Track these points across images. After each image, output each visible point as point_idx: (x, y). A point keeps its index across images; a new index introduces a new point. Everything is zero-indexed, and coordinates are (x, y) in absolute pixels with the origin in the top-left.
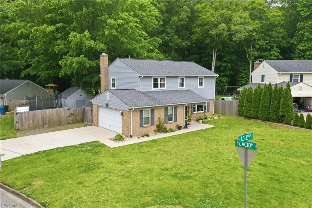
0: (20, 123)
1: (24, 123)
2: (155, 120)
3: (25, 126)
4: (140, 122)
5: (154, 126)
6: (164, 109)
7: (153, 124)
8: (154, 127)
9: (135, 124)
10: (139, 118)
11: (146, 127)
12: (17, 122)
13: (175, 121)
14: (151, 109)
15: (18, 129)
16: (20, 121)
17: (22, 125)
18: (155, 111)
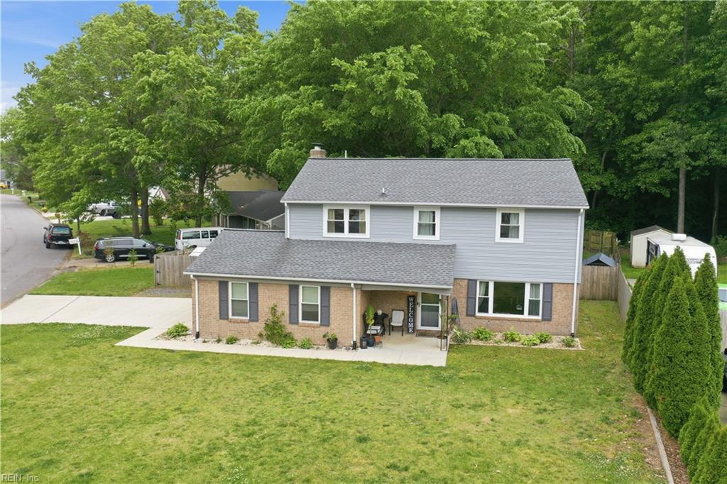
0: (162, 274)
1: (167, 276)
2: (260, 310)
3: (169, 280)
4: (220, 307)
5: (257, 323)
6: (287, 288)
7: (254, 318)
8: (259, 327)
9: (207, 309)
10: (218, 299)
11: (234, 322)
12: (158, 272)
13: (326, 323)
14: (249, 283)
15: (158, 284)
16: (162, 271)
17: (164, 278)
18: (259, 288)
